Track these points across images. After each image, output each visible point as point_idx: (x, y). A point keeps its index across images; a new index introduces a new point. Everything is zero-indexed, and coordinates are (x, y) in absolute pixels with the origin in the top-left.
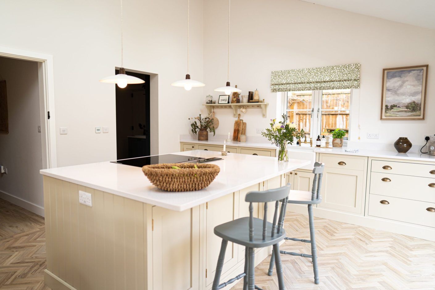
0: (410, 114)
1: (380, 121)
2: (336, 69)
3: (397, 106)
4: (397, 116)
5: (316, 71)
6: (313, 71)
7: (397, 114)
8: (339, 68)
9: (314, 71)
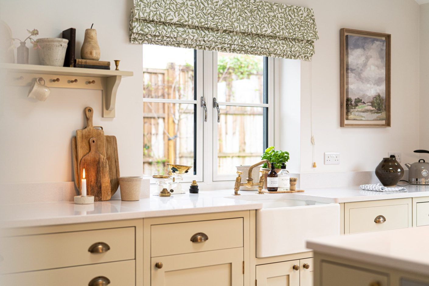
0: (376, 116)
1: (340, 130)
2: (277, 12)
3: (362, 102)
4: (363, 119)
5: (240, 6)
6: (234, 5)
7: (362, 117)
8: (283, 10)
9: (236, 5)
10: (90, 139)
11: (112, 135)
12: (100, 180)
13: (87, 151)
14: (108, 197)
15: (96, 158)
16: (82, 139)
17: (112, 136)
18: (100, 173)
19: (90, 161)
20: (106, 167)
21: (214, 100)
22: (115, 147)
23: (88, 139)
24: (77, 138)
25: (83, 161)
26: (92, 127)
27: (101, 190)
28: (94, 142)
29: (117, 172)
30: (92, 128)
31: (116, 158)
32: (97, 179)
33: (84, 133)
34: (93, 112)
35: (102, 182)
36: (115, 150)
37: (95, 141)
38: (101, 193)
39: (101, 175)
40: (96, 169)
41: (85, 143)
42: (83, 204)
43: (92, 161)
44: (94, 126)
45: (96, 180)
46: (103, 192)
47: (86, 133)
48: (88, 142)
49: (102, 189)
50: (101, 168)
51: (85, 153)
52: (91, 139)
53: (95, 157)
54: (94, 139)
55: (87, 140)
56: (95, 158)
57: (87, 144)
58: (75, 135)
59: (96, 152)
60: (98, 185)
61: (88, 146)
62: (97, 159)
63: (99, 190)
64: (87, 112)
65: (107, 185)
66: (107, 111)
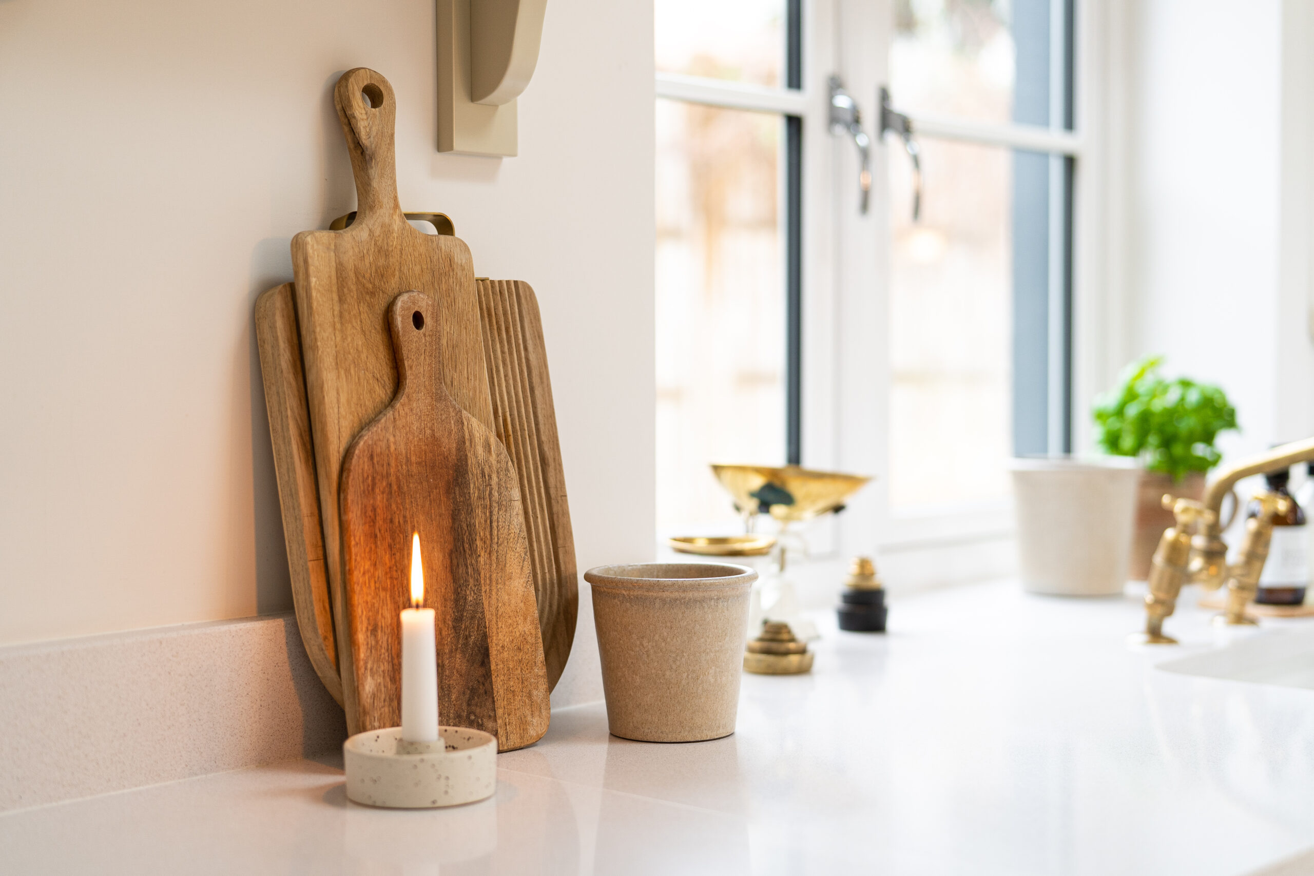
10: (395, 298)
11: (512, 278)
12: (478, 603)
13: (382, 392)
14: (535, 721)
15: (445, 440)
16: (341, 300)
17: (508, 282)
18: (473, 551)
19: (408, 460)
20: (503, 505)
21: (884, 96)
22: (532, 357)
23: (380, 304)
24: (301, 292)
25: (359, 463)
26: (396, 217)
27: (488, 675)
28: (418, 320)
29: (560, 531)
30: (397, 223)
31: (544, 438)
32: (457, 593)
33: (350, 259)
34: (393, 104)
35: (488, 616)
36: (536, 379)
37: (428, 320)
38: (489, 693)
39: (482, 560)
40: (447, 522)
41: (363, 332)
42: (434, 807)
43: (419, 464)
44: (406, 208)
45: (449, 604)
46: (499, 685)
47: (363, 258)
48: (378, 324)
49: (493, 667)
50: (479, 511)
51: (369, 405)
52: (399, 304)
53: (433, 436)
54: (424, 303)
55: (371, 306)
56: (435, 441)
57: (378, 338)
58: (283, 268)
59: (438, 397)
60: (467, 638)
61: (382, 353)
62: (449, 445)
63: (481, 671)
64: (360, 107)
65: (523, 636)
66: (472, 105)
